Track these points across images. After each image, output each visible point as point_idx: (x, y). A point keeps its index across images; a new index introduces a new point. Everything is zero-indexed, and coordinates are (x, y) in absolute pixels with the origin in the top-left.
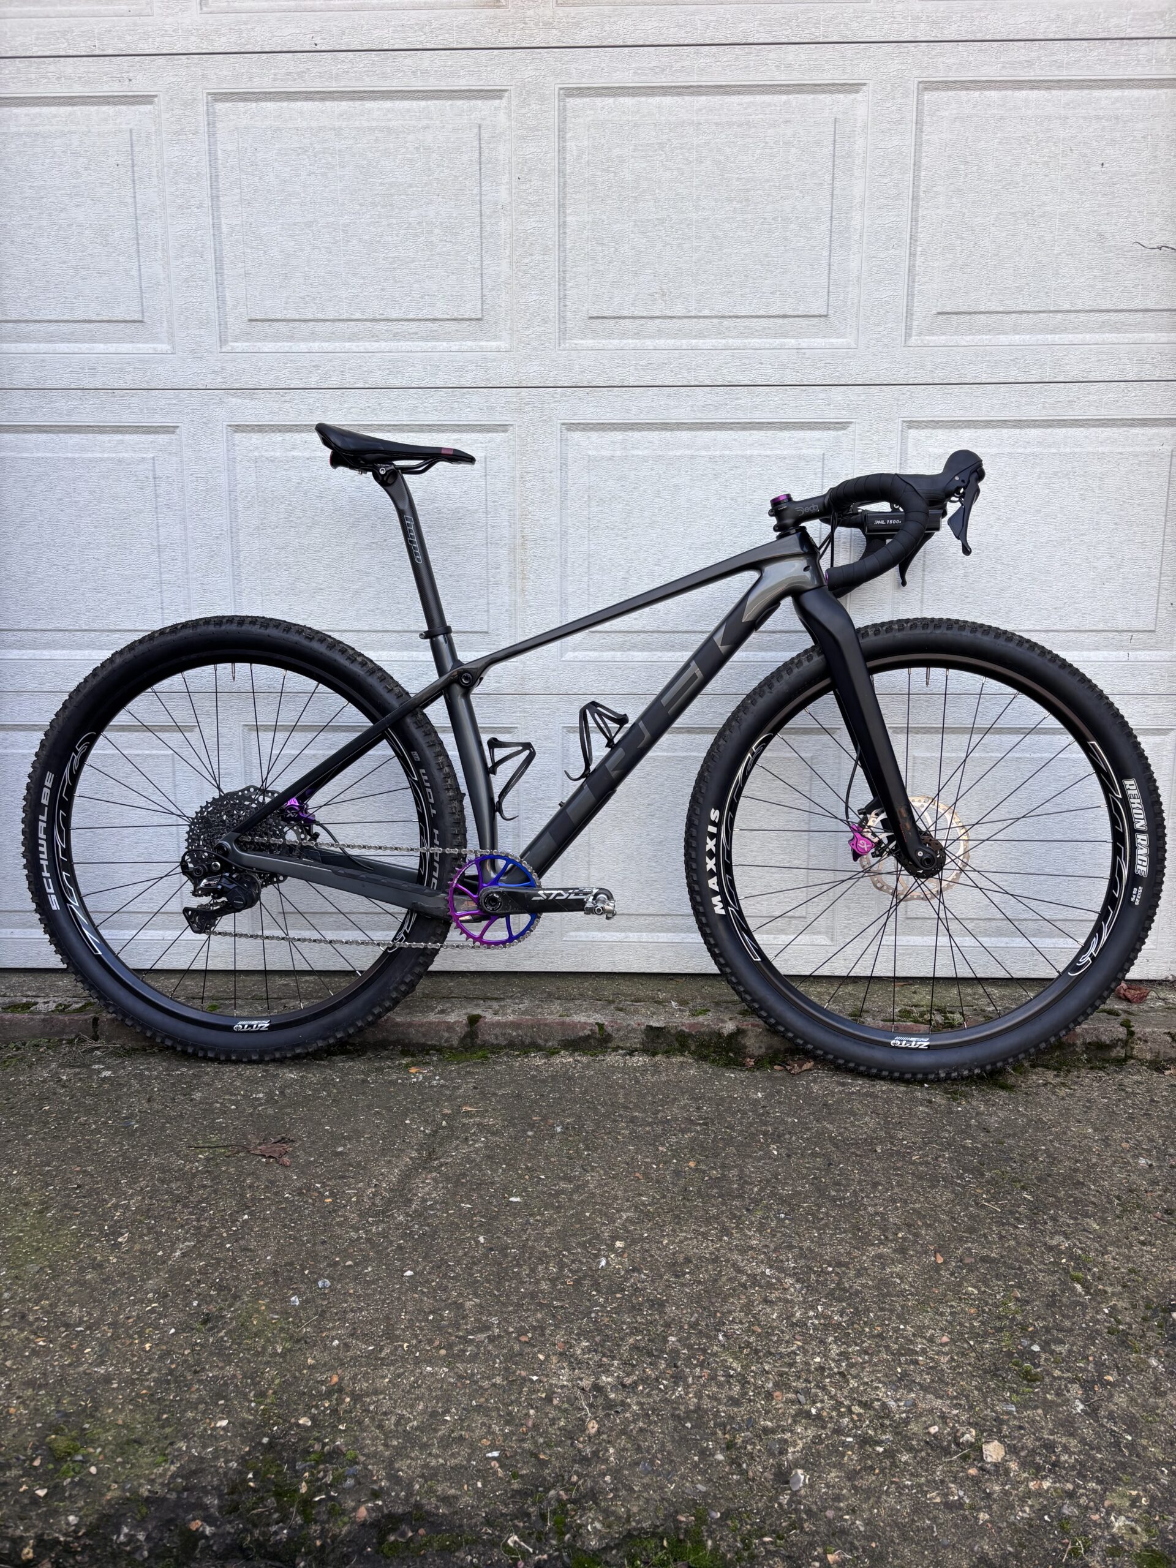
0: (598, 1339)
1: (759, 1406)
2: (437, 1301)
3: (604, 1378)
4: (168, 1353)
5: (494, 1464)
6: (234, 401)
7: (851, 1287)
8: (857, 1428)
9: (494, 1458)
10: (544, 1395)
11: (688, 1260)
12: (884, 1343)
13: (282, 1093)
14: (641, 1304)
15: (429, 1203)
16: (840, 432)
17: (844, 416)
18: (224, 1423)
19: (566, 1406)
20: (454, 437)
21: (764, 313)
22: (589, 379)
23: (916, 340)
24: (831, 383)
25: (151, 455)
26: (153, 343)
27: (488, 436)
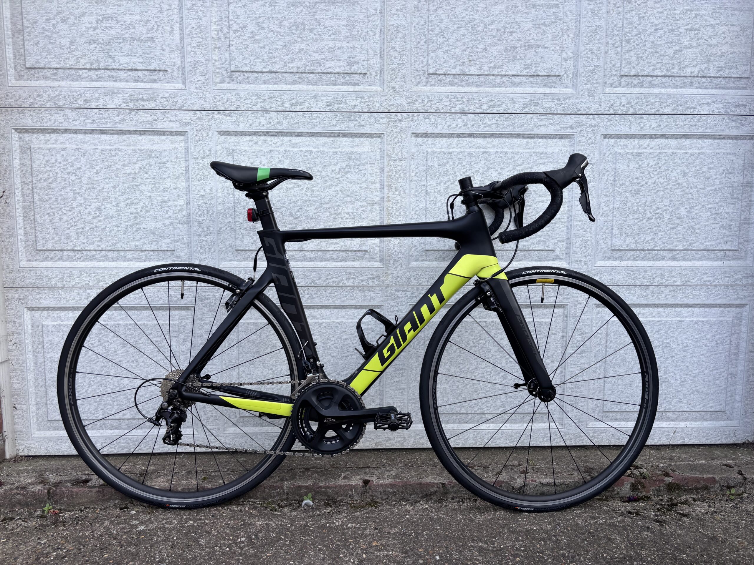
6: (221, 117)
16: (567, 140)
17: (569, 131)
20: (350, 140)
21: (526, 74)
22: (428, 108)
23: (609, 90)
24: (562, 113)
25: (171, 148)
26: (173, 83)
27: (369, 140)
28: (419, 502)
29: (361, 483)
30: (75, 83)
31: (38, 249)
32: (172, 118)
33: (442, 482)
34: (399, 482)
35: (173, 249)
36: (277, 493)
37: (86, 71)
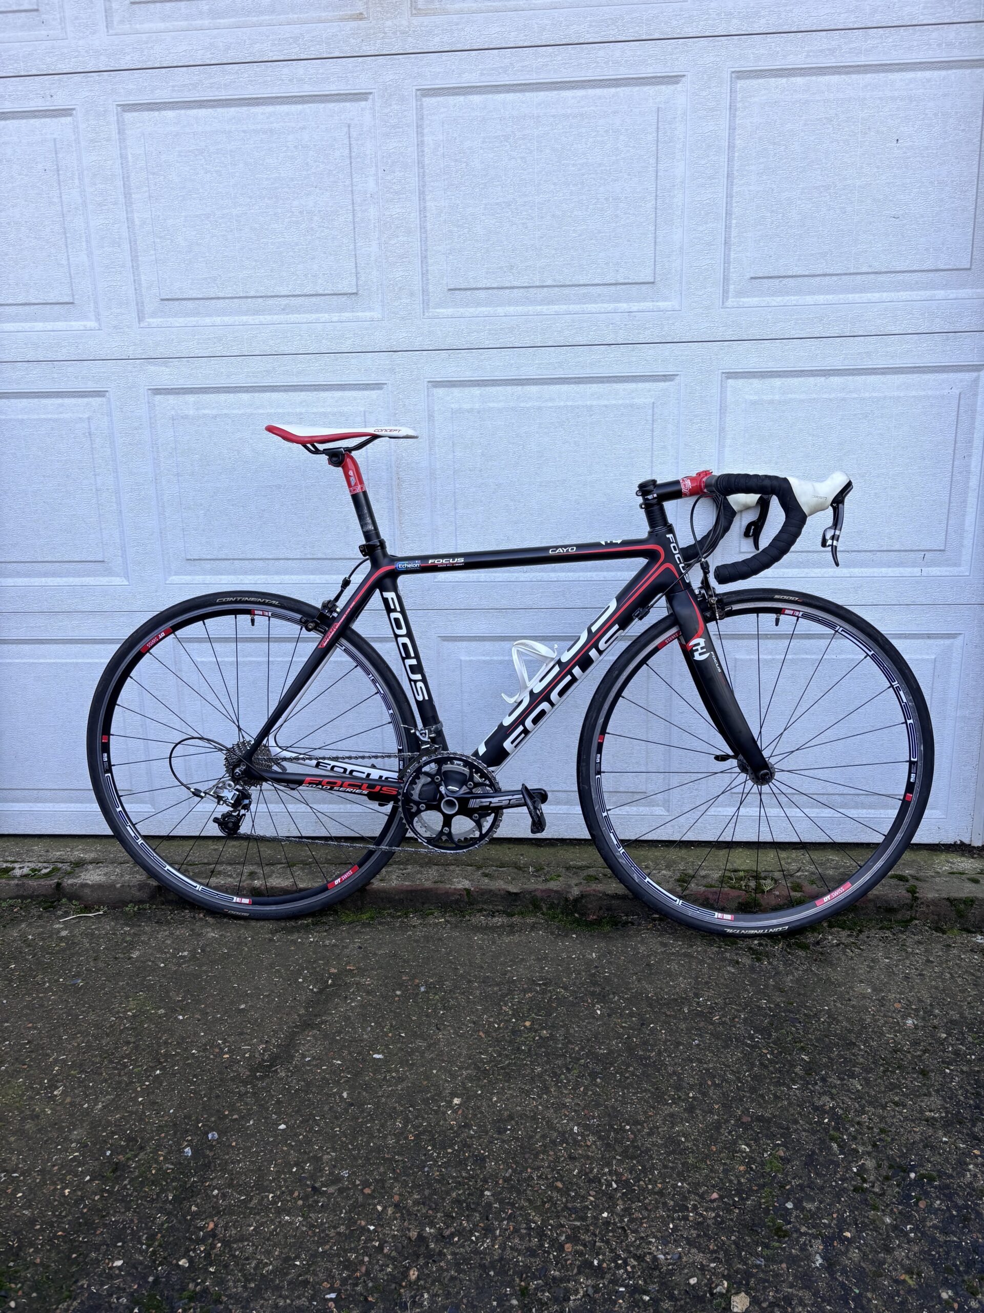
0: (427, 1192)
1: (551, 1256)
2: (301, 1153)
3: (427, 1229)
4: (82, 1199)
5: (331, 1304)
6: (152, 368)
7: (643, 1145)
8: (630, 1279)
9: (331, 1299)
10: (377, 1244)
11: (511, 1117)
12: (662, 1200)
13: (203, 951)
14: (466, 1159)
15: (307, 1059)
16: (667, 384)
17: (671, 370)
18: (119, 1263)
19: (394, 1254)
21: (599, 282)
22: (449, 342)
23: (732, 302)
24: (658, 341)
26: (83, 321)
27: (366, 393)
28: (432, 914)
32: (85, 372)
34: (409, 886)
35: (102, 559)
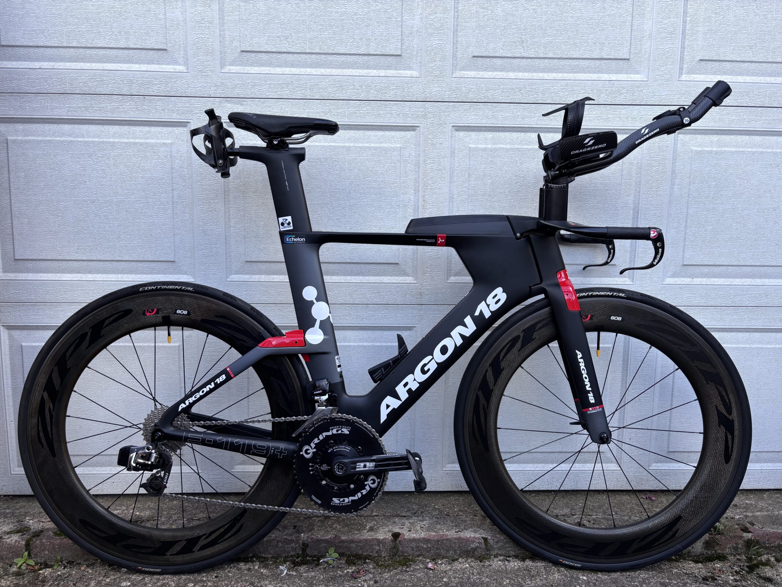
6: (229, 105)
20: (380, 133)
21: (588, 57)
22: (471, 97)
23: (686, 77)
24: (630, 103)
25: (170, 141)
26: (173, 65)
27: (403, 133)
28: (457, 560)
29: (389, 536)
30: (58, 64)
31: (16, 258)
32: (171, 106)
33: (484, 536)
34: (434, 536)
35: (173, 260)
36: (292, 547)
37: (72, 50)
